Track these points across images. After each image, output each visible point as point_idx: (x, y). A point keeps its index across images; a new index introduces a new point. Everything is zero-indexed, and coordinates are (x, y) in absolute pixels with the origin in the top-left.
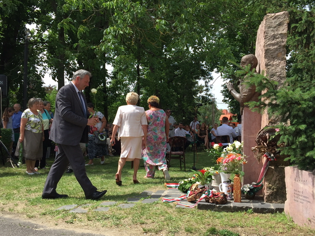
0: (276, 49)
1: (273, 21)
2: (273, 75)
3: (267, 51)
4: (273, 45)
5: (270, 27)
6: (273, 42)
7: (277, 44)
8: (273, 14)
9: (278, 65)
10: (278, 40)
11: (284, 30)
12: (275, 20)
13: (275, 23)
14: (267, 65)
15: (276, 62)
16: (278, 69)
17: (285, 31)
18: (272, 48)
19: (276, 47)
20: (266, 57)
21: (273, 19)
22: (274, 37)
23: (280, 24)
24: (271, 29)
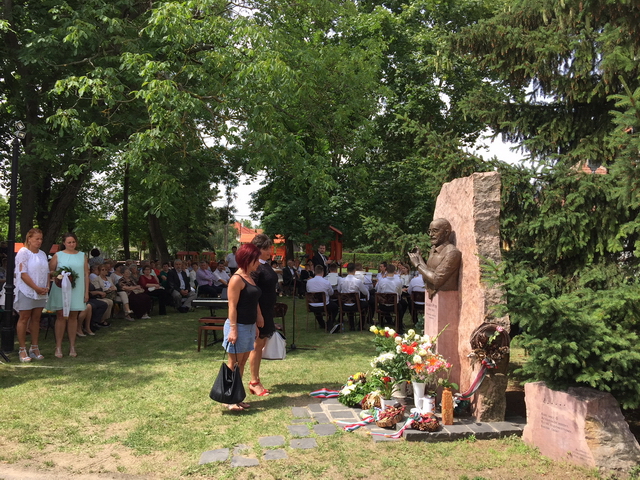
0: (489, 221)
1: (483, 183)
2: (487, 255)
3: (477, 223)
4: (485, 215)
5: (480, 191)
6: (485, 211)
7: (489, 214)
8: (481, 174)
9: (491, 242)
10: (490, 209)
11: (496, 197)
12: (485, 182)
13: (485, 186)
14: (478, 241)
15: (489, 238)
16: (492, 247)
17: (498, 199)
18: (484, 219)
19: (488, 218)
20: (476, 230)
21: (483, 180)
22: (486, 205)
23: (492, 189)
24: (482, 194)
